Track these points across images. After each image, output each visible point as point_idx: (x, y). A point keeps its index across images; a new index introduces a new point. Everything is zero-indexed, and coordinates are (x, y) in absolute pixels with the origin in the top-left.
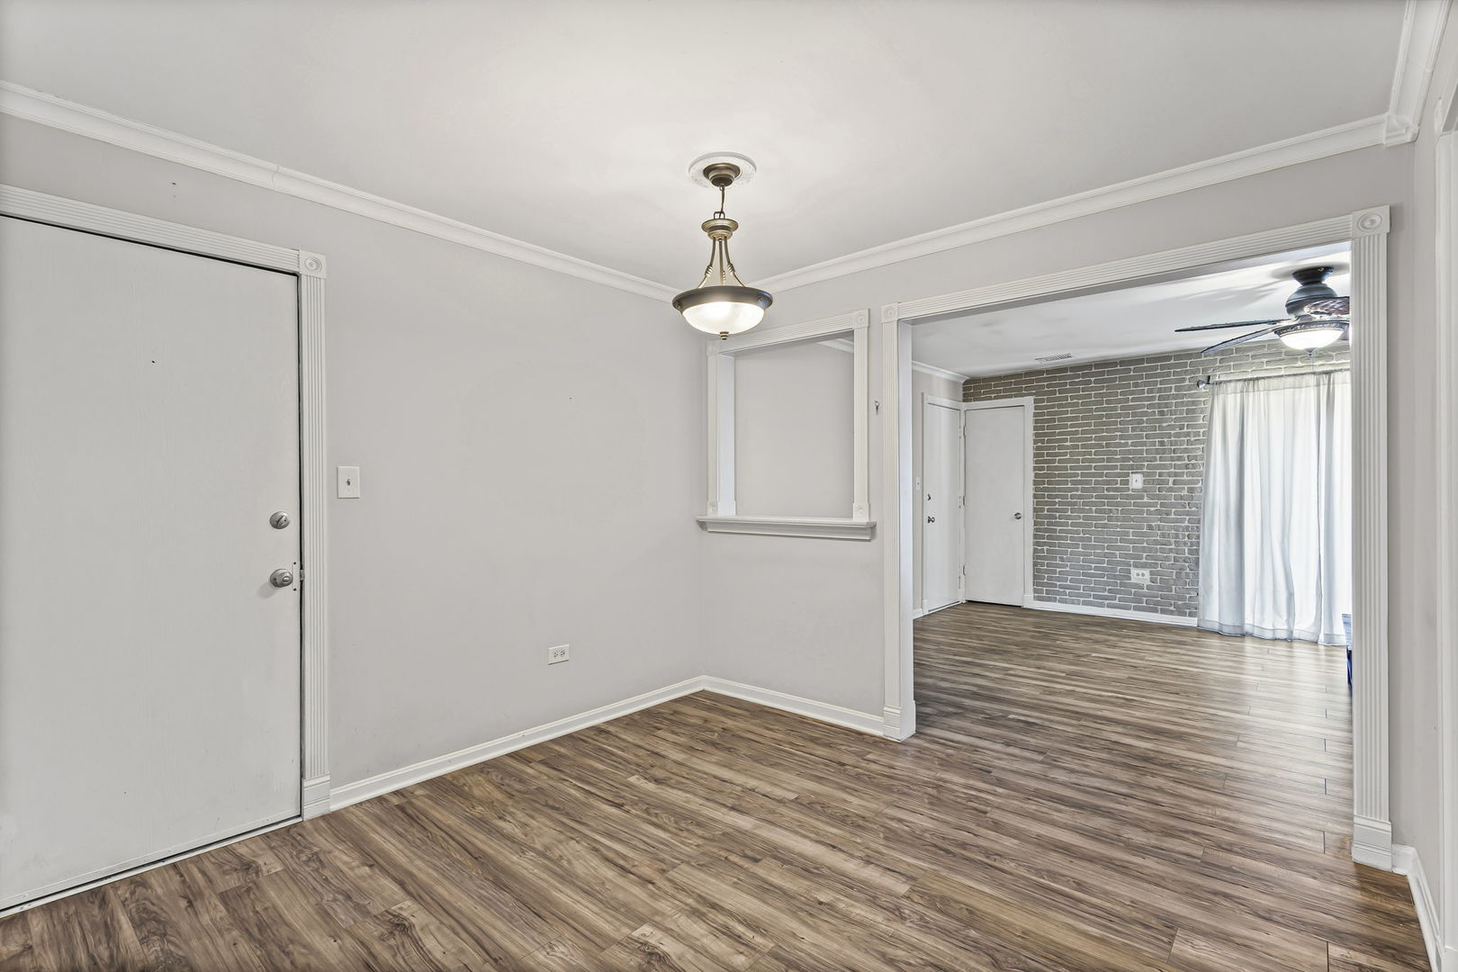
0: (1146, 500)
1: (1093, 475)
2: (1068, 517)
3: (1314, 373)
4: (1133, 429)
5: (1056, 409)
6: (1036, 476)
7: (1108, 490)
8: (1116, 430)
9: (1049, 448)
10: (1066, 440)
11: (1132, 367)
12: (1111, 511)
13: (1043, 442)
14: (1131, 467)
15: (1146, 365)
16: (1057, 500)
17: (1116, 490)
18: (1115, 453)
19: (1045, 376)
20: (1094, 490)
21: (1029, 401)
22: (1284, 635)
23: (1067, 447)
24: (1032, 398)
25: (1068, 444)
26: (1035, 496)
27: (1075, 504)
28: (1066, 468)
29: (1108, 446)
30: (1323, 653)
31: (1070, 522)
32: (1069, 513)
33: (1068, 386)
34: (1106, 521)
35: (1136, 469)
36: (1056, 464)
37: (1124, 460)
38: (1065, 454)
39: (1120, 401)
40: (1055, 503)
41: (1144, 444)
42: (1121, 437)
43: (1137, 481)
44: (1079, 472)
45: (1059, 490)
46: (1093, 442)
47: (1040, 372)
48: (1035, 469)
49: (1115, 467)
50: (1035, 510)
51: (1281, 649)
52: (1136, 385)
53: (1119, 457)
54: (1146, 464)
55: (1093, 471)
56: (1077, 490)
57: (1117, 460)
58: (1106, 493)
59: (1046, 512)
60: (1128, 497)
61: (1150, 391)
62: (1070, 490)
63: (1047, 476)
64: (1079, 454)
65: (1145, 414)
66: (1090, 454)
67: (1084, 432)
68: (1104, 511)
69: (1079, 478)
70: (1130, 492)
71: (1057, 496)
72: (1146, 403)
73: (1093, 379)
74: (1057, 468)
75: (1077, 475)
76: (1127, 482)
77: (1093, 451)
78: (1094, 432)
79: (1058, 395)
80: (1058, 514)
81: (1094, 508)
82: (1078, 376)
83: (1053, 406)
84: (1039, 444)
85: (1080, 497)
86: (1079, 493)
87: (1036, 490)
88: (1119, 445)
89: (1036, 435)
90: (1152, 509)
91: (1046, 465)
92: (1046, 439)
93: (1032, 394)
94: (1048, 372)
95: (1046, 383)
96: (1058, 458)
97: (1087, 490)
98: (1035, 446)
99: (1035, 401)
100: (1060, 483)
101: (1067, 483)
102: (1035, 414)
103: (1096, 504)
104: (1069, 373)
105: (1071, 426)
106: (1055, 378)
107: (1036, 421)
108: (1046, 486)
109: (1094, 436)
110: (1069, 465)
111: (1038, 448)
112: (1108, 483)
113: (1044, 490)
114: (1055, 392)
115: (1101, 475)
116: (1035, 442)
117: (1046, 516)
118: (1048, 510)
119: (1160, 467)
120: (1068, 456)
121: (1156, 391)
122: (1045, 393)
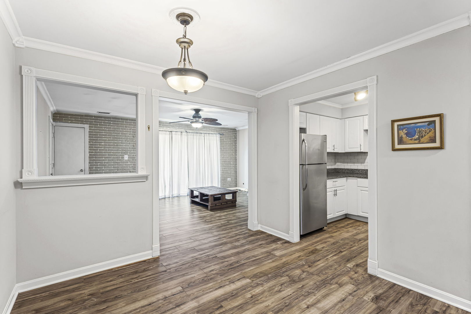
0: (129, 163)
1: (112, 155)
2: (103, 170)
3: (169, 131)
4: (125, 141)
6: (90, 155)
7: (117, 160)
8: (120, 141)
9: (95, 145)
10: (102, 142)
11: (125, 121)
12: (118, 167)
13: (93, 142)
14: (125, 153)
15: (129, 121)
16: (99, 164)
17: (120, 160)
18: (119, 148)
19: (93, 118)
20: (113, 160)
21: (87, 126)
22: (163, 197)
23: (103, 145)
24: (88, 125)
25: (103, 144)
26: (89, 163)
27: (106, 165)
28: (102, 153)
29: (117, 145)
30: (171, 200)
32: (103, 168)
33: (103, 123)
34: (116, 171)
35: (126, 153)
36: (98, 151)
37: (122, 150)
38: (102, 147)
39: (121, 131)
40: (98, 165)
41: (128, 146)
42: (121, 143)
43: (126, 157)
44: (107, 154)
45: (99, 160)
46: (112, 144)
47: (92, 116)
48: (89, 152)
49: (119, 153)
50: (89, 168)
51: (163, 200)
52: (126, 127)
54: (129, 152)
55: (112, 154)
56: (106, 160)
57: (120, 150)
58: (116, 161)
59: (94, 169)
60: (123, 162)
61: (130, 129)
62: (104, 160)
63: (94, 155)
64: (107, 148)
65: (129, 136)
66: (111, 148)
67: (108, 140)
68: (116, 167)
69: (107, 156)
70: (124, 161)
71: (99, 163)
72: (129, 133)
73: (112, 122)
74: (98, 152)
75: (106, 155)
76: (123, 158)
77: (112, 147)
78: (113, 140)
79: (99, 126)
80: (99, 169)
81: (112, 166)
82: (107, 121)
83: (97, 130)
84: (91, 143)
85: (107, 163)
86: (107, 161)
87: (90, 160)
88: (121, 145)
89: (90, 140)
90: (131, 166)
91: (94, 151)
92: (94, 141)
93: (88, 124)
94: (95, 117)
95: (94, 121)
96: (99, 149)
97: (110, 160)
98: (89, 144)
99: (89, 127)
100: (100, 158)
101: (102, 158)
102: (89, 132)
103: (113, 165)
104: (103, 119)
105: (104, 138)
106: (97, 120)
107: (90, 134)
108: (94, 159)
109: (112, 142)
110: (103, 151)
111: (91, 145)
112: (117, 158)
113: (93, 160)
114: (97, 125)
115: (115, 155)
116: (89, 142)
117: (94, 170)
118: (95, 168)
119: (132, 153)
120: (103, 148)
121: (132, 130)
122: (94, 124)
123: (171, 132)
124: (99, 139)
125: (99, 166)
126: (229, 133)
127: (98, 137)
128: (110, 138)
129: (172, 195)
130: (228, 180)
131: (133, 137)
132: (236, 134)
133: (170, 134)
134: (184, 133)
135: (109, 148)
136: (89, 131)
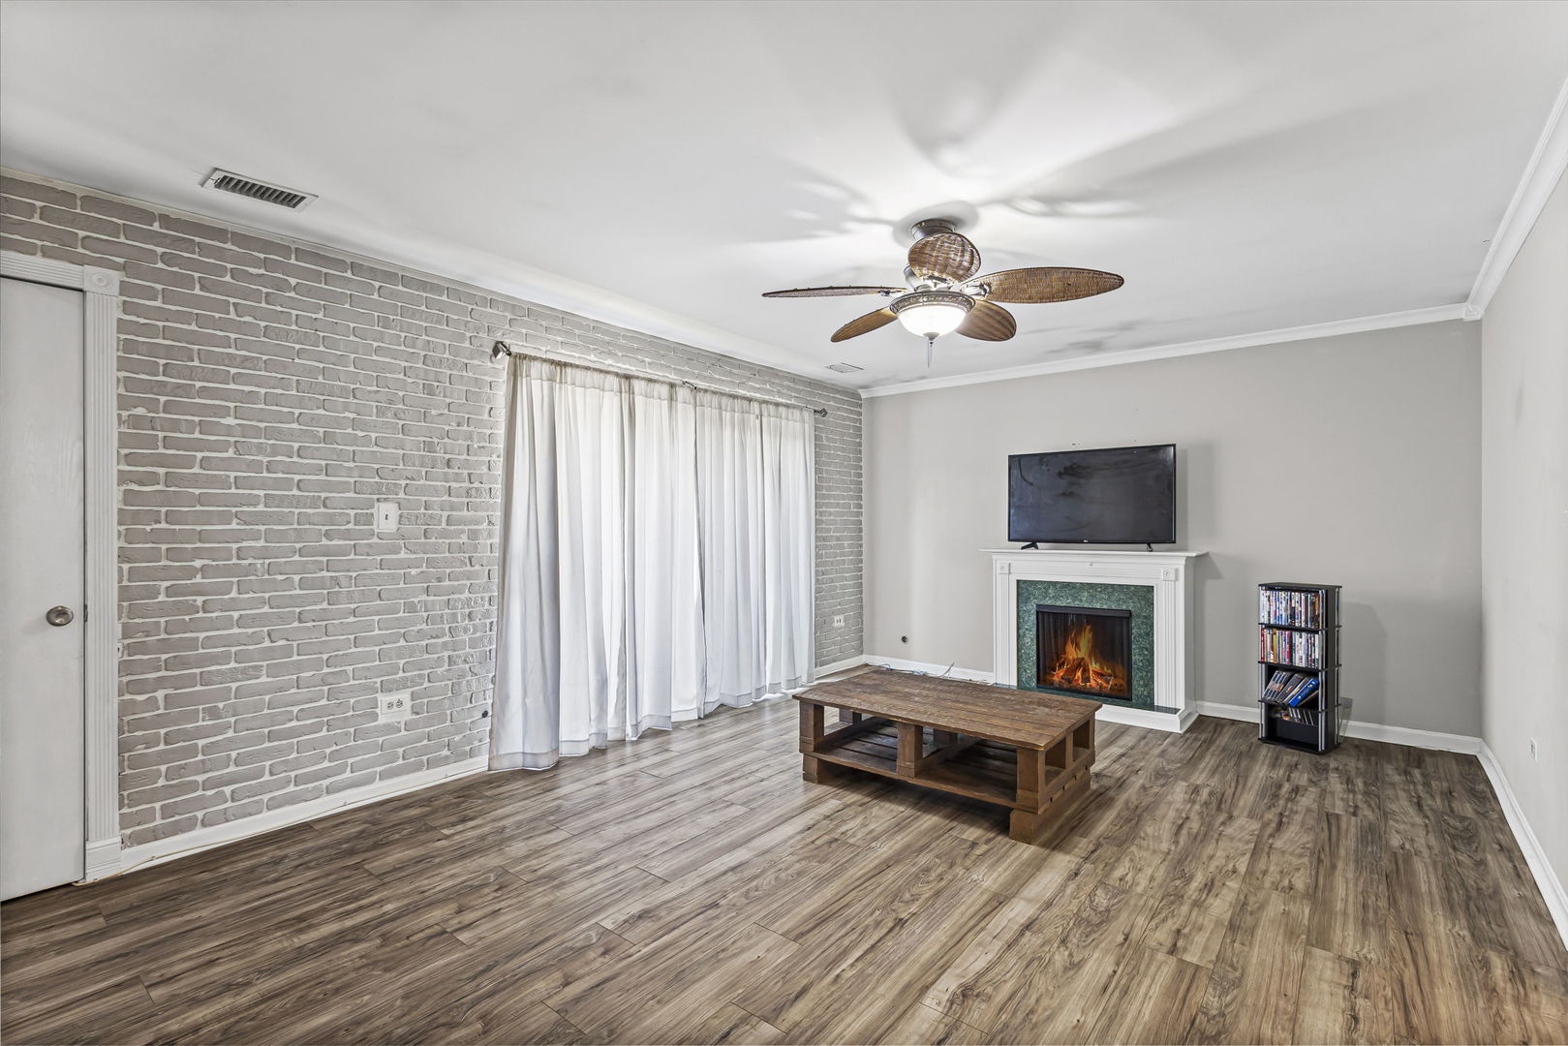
0: (403, 555)
1: (297, 502)
2: (233, 605)
4: (380, 413)
5: (193, 327)
6: (129, 497)
7: (327, 535)
8: (348, 407)
9: (175, 426)
10: (225, 412)
11: (377, 284)
12: (336, 581)
13: (152, 405)
14: (377, 489)
15: (400, 288)
16: (198, 564)
17: (346, 535)
18: (341, 456)
20: (299, 535)
21: (102, 282)
23: (228, 430)
24: (116, 276)
25: (230, 421)
26: (123, 556)
27: (251, 570)
28: (224, 483)
29: (328, 438)
31: (236, 615)
32: (234, 594)
33: (228, 278)
34: (323, 606)
35: (383, 493)
36: (196, 470)
37: (362, 471)
38: (223, 447)
40: (191, 572)
41: (401, 444)
42: (356, 424)
43: (386, 517)
44: (261, 493)
45: (201, 536)
47: (144, 213)
48: (123, 479)
49: (342, 487)
50: (124, 593)
52: (386, 323)
53: (351, 464)
54: (403, 483)
55: (295, 492)
56: (255, 535)
57: (352, 472)
58: (324, 542)
59: (162, 598)
60: (369, 550)
62: (234, 536)
63: (165, 498)
64: (259, 449)
66: (288, 451)
68: (319, 583)
69: (261, 508)
70: (375, 540)
71: (197, 554)
72: (404, 364)
73: (293, 281)
74: (195, 480)
75: (252, 500)
76: (369, 519)
77: (296, 445)
78: (299, 402)
79: (197, 291)
80: (200, 600)
81: (296, 578)
82: (256, 263)
83: (184, 317)
84: (140, 411)
85: (263, 553)
86: (262, 543)
87: (128, 536)
88: (355, 440)
89: (127, 383)
90: (413, 572)
91: (161, 471)
92: (163, 399)
93: (114, 266)
94: (165, 220)
95: (160, 250)
96: (200, 455)
97: (282, 536)
98: (125, 414)
99: (124, 288)
100: (207, 519)
101: (226, 518)
102: (122, 325)
103: (302, 568)
104: (229, 246)
105: (235, 378)
106: (190, 245)
107: (128, 346)
108: (163, 525)
109: (297, 412)
110: (232, 474)
111: (136, 421)
112: (330, 520)
113: (155, 536)
114: (189, 282)
115: (314, 503)
116: (123, 403)
117: (162, 609)
118: (169, 592)
119: (421, 490)
120: (231, 453)
121: (419, 343)
122: (157, 276)
123: (628, 377)
124: (198, 384)
125: (198, 579)
126: (838, 409)
127: (192, 373)
128: (282, 383)
129: (636, 726)
130: (836, 624)
131: (429, 390)
132: (860, 414)
133: (621, 392)
134: (682, 393)
135: (275, 451)
136: (120, 320)
